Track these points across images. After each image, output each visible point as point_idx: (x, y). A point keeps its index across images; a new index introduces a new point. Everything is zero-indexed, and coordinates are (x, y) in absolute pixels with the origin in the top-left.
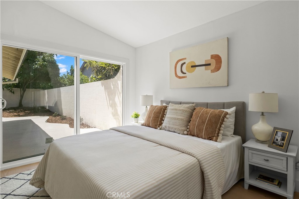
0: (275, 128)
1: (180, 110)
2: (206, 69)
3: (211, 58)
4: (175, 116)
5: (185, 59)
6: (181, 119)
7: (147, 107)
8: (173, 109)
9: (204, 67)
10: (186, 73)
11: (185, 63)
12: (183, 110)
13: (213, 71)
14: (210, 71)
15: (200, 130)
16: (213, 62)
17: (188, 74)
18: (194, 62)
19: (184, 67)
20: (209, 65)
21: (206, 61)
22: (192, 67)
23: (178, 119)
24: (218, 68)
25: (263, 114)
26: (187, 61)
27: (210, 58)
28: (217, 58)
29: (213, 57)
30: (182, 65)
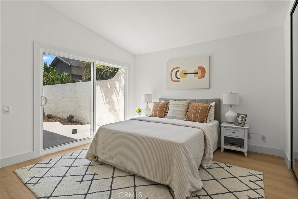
0: (238, 114)
1: (180, 105)
2: (195, 77)
4: (177, 109)
5: (179, 68)
6: (182, 111)
7: (148, 103)
8: (175, 104)
9: (193, 75)
10: (179, 78)
11: (179, 71)
12: (183, 105)
13: (199, 78)
14: (198, 77)
15: (195, 117)
16: (200, 72)
17: (181, 79)
18: (186, 71)
19: (178, 74)
20: (197, 73)
21: (194, 70)
22: (184, 74)
23: (179, 111)
24: (203, 76)
25: (231, 106)
26: (180, 70)
27: (197, 69)
28: (203, 69)
29: (199, 68)
30: (177, 72)
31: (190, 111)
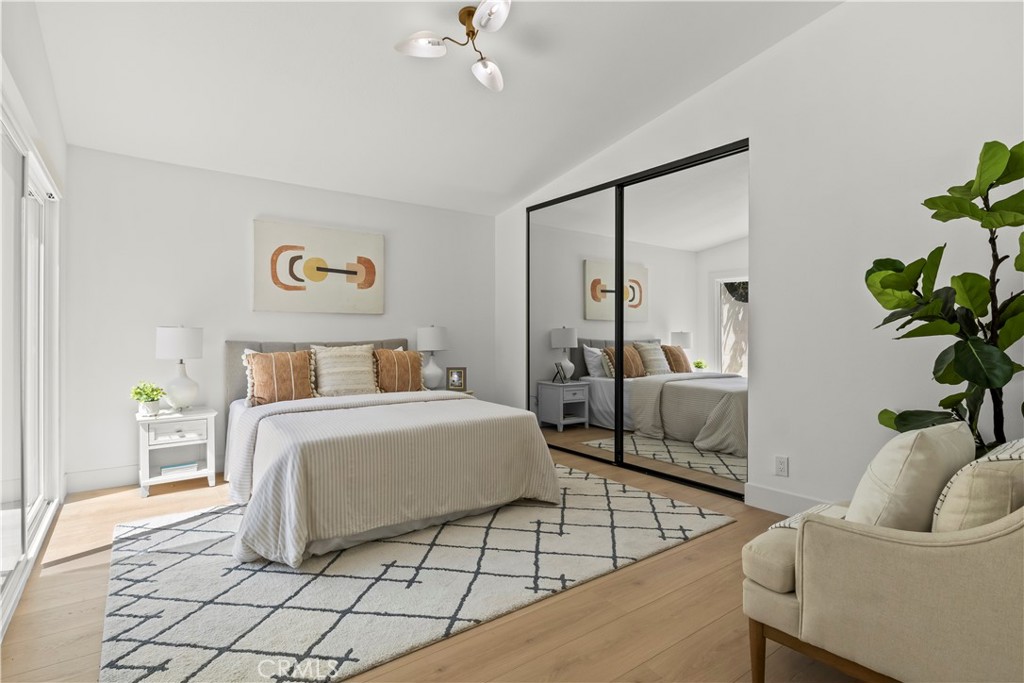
2: (348, 281)
3: (358, 262)
5: (302, 248)
7: (184, 361)
9: (345, 275)
10: (303, 281)
11: (300, 257)
13: (360, 286)
14: (355, 285)
15: (404, 383)
16: (361, 270)
17: (308, 283)
18: (323, 260)
19: (299, 265)
20: (355, 273)
21: (348, 264)
22: (319, 269)
24: (369, 282)
25: (432, 353)
26: (306, 255)
27: (355, 262)
28: (368, 265)
29: (361, 260)
30: (293, 260)
31: (388, 371)
